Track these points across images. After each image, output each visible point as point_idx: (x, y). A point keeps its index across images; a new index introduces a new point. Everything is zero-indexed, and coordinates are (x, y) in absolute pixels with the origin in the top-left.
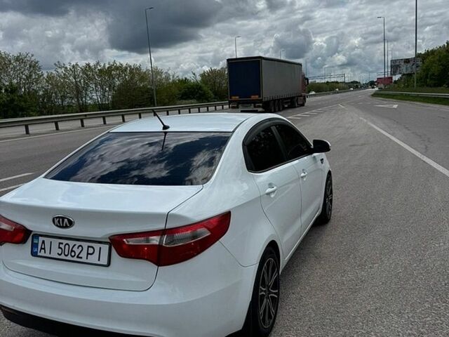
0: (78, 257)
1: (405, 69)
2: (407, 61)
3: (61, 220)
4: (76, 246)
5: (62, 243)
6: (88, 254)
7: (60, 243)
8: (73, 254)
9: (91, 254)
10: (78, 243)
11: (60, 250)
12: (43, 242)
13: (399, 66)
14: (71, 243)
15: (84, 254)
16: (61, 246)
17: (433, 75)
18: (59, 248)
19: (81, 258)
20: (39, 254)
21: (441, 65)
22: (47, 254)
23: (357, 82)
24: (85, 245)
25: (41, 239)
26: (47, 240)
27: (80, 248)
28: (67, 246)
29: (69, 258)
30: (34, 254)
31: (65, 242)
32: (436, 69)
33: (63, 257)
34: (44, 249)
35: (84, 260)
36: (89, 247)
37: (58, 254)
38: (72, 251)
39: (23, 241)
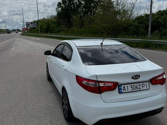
0: (139, 89)
1: (31, 26)
2: (32, 23)
3: (136, 76)
4: (138, 85)
5: (132, 85)
6: (143, 87)
7: (131, 86)
8: (137, 88)
9: (144, 87)
10: (138, 84)
11: (132, 88)
12: (124, 87)
13: (29, 25)
14: (136, 85)
15: (141, 87)
16: (132, 86)
17: (44, 28)
18: (131, 87)
19: (140, 89)
20: (123, 92)
21: (46, 25)
22: (127, 91)
23: (8, 30)
24: (141, 84)
25: (123, 86)
26: (126, 86)
27: (139, 85)
28: (134, 86)
29: (136, 90)
30: (120, 93)
31: (133, 85)
32: (44, 27)
33: (133, 90)
34: (125, 89)
35: (142, 89)
36: (142, 84)
37: (131, 90)
38: (137, 87)
39: (114, 89)
